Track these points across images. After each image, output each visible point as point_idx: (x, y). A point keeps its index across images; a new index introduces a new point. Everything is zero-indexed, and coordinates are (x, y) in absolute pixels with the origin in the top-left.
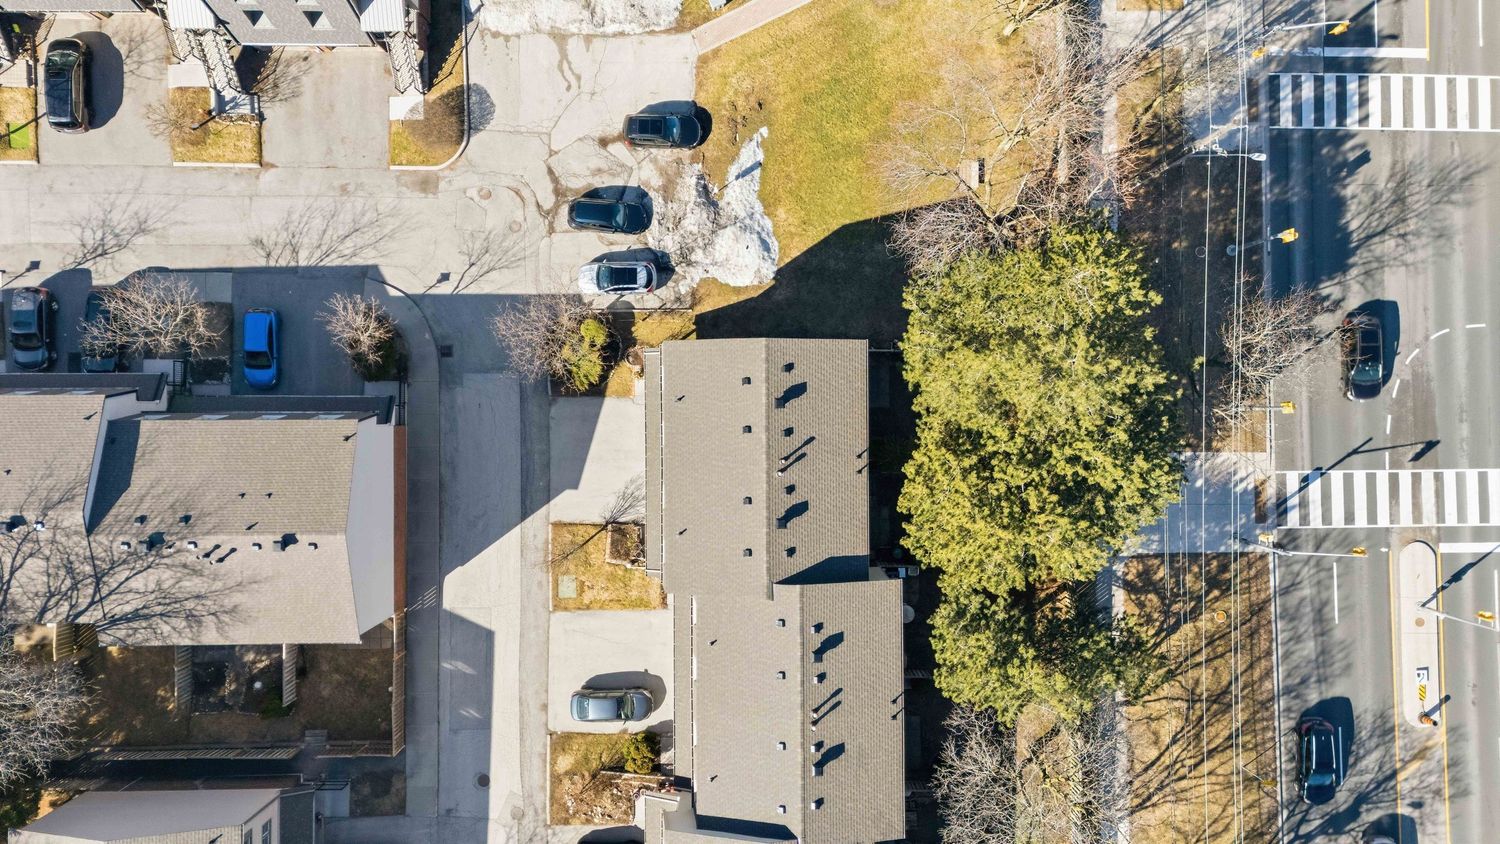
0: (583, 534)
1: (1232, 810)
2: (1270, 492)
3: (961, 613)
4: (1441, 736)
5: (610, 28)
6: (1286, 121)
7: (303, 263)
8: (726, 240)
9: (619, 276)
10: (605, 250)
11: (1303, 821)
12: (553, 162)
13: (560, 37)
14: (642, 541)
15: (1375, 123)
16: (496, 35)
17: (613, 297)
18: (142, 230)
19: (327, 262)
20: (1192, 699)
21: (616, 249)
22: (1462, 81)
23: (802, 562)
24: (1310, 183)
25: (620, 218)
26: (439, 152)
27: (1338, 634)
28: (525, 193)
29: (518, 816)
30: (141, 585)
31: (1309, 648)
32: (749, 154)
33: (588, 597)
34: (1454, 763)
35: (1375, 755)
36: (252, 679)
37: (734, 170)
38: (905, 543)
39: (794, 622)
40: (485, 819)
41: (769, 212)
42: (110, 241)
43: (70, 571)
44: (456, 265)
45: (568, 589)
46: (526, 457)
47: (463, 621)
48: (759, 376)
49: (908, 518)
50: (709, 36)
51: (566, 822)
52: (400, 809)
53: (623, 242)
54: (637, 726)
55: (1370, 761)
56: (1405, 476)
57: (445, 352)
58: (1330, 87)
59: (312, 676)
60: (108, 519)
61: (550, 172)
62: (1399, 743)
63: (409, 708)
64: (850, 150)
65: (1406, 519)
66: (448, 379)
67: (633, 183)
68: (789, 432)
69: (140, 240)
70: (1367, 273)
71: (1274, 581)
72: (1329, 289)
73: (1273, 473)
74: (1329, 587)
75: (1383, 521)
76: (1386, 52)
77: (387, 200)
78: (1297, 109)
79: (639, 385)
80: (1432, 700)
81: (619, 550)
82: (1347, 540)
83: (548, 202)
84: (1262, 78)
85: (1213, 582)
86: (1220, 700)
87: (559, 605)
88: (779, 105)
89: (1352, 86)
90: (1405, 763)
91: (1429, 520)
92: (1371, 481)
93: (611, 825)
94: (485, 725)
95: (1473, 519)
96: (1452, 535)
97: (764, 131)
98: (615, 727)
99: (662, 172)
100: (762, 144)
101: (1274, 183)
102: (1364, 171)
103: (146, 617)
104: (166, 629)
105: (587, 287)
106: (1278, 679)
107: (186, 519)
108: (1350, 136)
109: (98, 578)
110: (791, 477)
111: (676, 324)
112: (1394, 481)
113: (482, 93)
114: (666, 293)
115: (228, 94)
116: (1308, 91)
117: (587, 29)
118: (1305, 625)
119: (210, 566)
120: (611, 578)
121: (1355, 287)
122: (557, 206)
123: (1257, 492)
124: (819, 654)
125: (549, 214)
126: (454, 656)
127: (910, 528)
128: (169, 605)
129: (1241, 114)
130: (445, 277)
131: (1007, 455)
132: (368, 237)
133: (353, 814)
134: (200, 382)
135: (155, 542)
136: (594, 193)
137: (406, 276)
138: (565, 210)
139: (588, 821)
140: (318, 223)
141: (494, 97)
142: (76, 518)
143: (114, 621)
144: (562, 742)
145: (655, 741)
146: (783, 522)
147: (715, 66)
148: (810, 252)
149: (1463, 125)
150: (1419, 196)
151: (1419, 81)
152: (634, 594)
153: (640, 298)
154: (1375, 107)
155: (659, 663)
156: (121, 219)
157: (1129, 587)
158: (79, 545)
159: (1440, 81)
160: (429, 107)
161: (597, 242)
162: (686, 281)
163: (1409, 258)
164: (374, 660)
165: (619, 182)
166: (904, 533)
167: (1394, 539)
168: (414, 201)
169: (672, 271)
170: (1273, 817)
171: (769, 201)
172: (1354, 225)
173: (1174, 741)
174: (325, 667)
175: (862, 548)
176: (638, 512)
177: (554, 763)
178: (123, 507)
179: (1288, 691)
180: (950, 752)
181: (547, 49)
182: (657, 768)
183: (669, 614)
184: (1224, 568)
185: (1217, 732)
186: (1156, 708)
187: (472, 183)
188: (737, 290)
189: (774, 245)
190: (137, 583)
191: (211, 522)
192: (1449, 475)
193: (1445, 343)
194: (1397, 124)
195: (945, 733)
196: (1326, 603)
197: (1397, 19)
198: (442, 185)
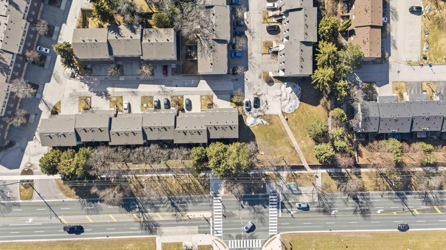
0: (211, 99)
1: (174, 189)
2: (218, 195)
3: (203, 150)
4: (185, 218)
5: (282, 102)
6: (270, 197)
7: (249, 60)
8: (253, 119)
9: (248, 104)
10: (251, 102)
11: (173, 199)
12: (264, 95)
13: (281, 95)
14: (210, 108)
15: (270, 209)
16: (281, 87)
17: (245, 103)
18: (253, 38)
19: (249, 63)
20: (189, 184)
21: (251, 103)
22: (276, 221)
23: (209, 130)
24: (261, 200)
25: (255, 104)
26: (264, 79)
27: (199, 204)
28: (259, 91)
29: (172, 91)
30: (205, 45)
31: (197, 200)
32: (265, 122)
33: (202, 100)
34: (181, 220)
35: (182, 209)
36: (190, 54)
37: (262, 120)
38: (212, 143)
39: (202, 129)
40: (171, 86)
41: (257, 125)
42: (251, 33)
43: (207, 36)
44: (249, 81)
45: (204, 97)
46: (222, 91)
47: (199, 83)
48: (234, 124)
49: (215, 143)
50: (281, 116)
51: (171, 98)
52: (173, 75)
53: (252, 105)
54: (185, 107)
55: (181, 209)
56: (221, 213)
57: (237, 80)
58: (275, 203)
59: (191, 62)
60: (214, 41)
61: (262, 94)
62: (184, 212)
63: (186, 76)
64: (266, 136)
65: (215, 213)
66: (233, 80)
67: (261, 106)
68: (226, 128)
69: (252, 37)
70: (249, 208)
71: (206, 195)
72: (247, 203)
73: (221, 195)
74: (205, 203)
75: (215, 210)
76: (280, 211)
77: (258, 71)
78: (272, 198)
79: (232, 107)
80: (190, 217)
81: (209, 105)
82: (212, 205)
83: (258, 94)
84: (276, 194)
85: (205, 187)
86: (189, 188)
87: (201, 96)
88: (272, 126)
89: (275, 206)
90: (181, 213)
91: (215, 217)
92: (220, 209)
93: (171, 104)
94: (184, 86)
95: (215, 223)
96: (213, 220)
97: (268, 124)
98: (184, 104)
99: (262, 110)
100: (266, 124)
101: (262, 195)
102: (263, 208)
103: (201, 45)
104: (200, 48)
105: (246, 100)
106: (192, 196)
107: (214, 51)
108: (268, 206)
109: (206, 40)
110: (220, 128)
111: (241, 112)
112: (220, 212)
113: (273, 85)
114: (245, 110)
115: (272, 50)
116: (274, 200)
117: (282, 99)
118: (200, 200)
119: (208, 54)
120: (205, 104)
121: (247, 206)
122: (257, 95)
123: (218, 193)
124: (198, 132)
125: (256, 94)
126: (194, 82)
127: (214, 144)
128: (203, 49)
129: (271, 191)
130: (247, 80)
131: (224, 155)
132: (252, 69)
133: (172, 68)
134: (232, 46)
135: (211, 47)
136: (259, 100)
137: (247, 74)
138: (257, 96)
139: (171, 101)
140: (254, 62)
141: (272, 86)
142: (214, 38)
143: (201, 41)
144: (182, 97)
145: (183, 110)
146: (215, 127)
147: (277, 117)
148: (251, 131)
149: (270, 221)
150: (260, 215)
151: (276, 215)
152: (203, 107)
153: (244, 107)
154: (272, 209)
155: (193, 111)
156: (254, 35)
157: (205, 175)
158: (211, 38)
159: (276, 218)
160: (271, 77)
161: (252, 101)
162: (247, 113)
163: (251, 214)
164: (193, 70)
165: (261, 104)
166: (213, 143)
167: (212, 212)
168: (258, 75)
169: (248, 111)
170: (173, 195)
171: (258, 125)
172: (256, 206)
173: (184, 182)
174: (192, 64)
175: (211, 137)
176: (214, 107)
177: (179, 96)
178: (215, 43)
179: (191, 197)
180: (186, 149)
181: (279, 94)
182: (179, 110)
183: (200, 112)
184: (208, 188)
185: (185, 188)
186: (188, 179)
187: (260, 83)
188: (246, 121)
189: (252, 126)
190: (206, 44)
191: (214, 54)
192: (221, 219)
193: (239, 219)
194: (270, 212)
195: (188, 148)
196: (203, 202)
197: (285, 212)
198: (260, 79)
